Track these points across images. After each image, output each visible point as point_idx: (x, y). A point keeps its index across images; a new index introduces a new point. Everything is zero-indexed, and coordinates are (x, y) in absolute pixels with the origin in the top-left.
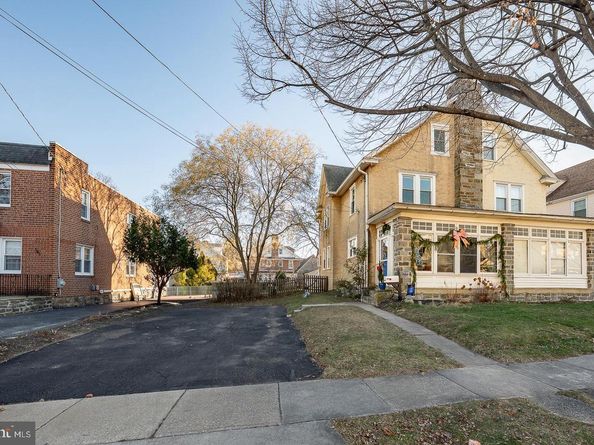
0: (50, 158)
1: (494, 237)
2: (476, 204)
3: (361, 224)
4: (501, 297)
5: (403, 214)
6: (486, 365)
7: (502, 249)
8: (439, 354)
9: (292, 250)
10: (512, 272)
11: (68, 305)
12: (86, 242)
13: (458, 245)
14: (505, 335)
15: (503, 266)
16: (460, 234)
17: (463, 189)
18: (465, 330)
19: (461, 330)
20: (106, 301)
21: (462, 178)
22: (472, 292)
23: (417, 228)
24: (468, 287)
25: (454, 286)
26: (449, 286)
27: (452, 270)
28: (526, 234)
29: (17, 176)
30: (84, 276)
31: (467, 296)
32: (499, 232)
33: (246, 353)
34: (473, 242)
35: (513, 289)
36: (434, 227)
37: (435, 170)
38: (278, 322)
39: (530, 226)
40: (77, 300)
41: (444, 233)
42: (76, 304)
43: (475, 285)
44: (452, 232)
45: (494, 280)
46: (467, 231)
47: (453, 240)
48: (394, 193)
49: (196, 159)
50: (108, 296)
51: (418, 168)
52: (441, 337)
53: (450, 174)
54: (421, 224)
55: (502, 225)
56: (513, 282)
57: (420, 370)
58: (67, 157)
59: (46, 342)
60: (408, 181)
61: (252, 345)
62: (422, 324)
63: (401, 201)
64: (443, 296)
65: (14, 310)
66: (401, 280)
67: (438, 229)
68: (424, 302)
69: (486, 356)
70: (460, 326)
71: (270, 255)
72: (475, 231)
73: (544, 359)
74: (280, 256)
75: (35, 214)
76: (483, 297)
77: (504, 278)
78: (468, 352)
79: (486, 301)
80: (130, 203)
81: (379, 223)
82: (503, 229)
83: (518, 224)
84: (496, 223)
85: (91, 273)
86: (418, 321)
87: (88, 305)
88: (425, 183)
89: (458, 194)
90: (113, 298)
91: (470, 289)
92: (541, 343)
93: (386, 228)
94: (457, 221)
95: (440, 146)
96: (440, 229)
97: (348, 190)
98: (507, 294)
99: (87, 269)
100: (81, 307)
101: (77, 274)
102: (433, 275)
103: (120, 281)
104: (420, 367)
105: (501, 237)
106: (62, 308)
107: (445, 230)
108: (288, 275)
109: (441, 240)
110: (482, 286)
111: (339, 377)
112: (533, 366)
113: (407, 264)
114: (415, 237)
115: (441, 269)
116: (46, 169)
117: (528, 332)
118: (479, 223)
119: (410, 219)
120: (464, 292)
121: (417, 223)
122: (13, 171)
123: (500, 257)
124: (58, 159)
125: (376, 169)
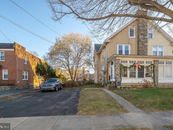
0: (14, 47)
1: (151, 65)
2: (145, 54)
3: (105, 62)
4: (153, 86)
5: (117, 58)
6: (139, 112)
7: (154, 69)
8: (122, 107)
9: (88, 71)
10: (158, 77)
11: (21, 88)
12: (26, 70)
13: (137, 68)
14: (149, 101)
15: (154, 75)
16: (138, 64)
17: (140, 49)
18: (135, 98)
19: (133, 98)
20: (32, 87)
21: (140, 45)
22: (142, 84)
23: (122, 63)
24: (140, 82)
25: (135, 82)
26: (133, 82)
27: (135, 77)
28: (164, 64)
29: (6, 52)
30: (25, 80)
31: (140, 86)
32: (153, 63)
33: (58, 105)
34: (143, 67)
35: (158, 83)
36: (128, 62)
37: (130, 43)
38: (76, 94)
39: (165, 61)
40: (23, 87)
41: (132, 64)
42: (23, 88)
43: (143, 82)
44: (135, 64)
45: (150, 80)
46: (140, 63)
47: (135, 66)
48: (116, 51)
49: (56, 45)
50: (33, 86)
51: (124, 42)
52: (126, 101)
53: (135, 44)
54: (124, 61)
55: (154, 60)
56: (158, 81)
57: (112, 113)
58: (19, 46)
59: (5, 99)
60: (120, 47)
61: (62, 102)
62: (120, 96)
63: (118, 54)
64: (131, 86)
65: (5, 90)
66: (116, 80)
67: (130, 63)
68: (124, 88)
69: (140, 108)
70: (133, 97)
71: (82, 73)
72: (144, 63)
73: (163, 110)
74: (85, 73)
75: (11, 63)
76: (146, 86)
77: (154, 79)
78: (134, 107)
79: (147, 87)
80: (39, 59)
81: (110, 62)
82: (154, 62)
83: (160, 60)
84: (151, 60)
85: (27, 79)
86: (119, 95)
87: (26, 88)
88: (127, 48)
89: (138, 51)
90: (34, 86)
91: (141, 83)
92: (163, 104)
93: (112, 63)
94: (137, 60)
95: (132, 35)
96: (131, 63)
97: (102, 51)
98: (155, 85)
99: (26, 78)
100: (24, 89)
101: (23, 79)
102: (128, 78)
103: (36, 82)
104: (112, 112)
105: (154, 65)
106: (19, 89)
107: (132, 63)
108: (87, 79)
109: (131, 66)
110: (146, 82)
111: (82, 115)
112: (157, 113)
113: (118, 75)
114: (121, 66)
115: (131, 76)
116: (13, 50)
117: (159, 100)
118: (145, 60)
119: (120, 60)
120: (139, 84)
121: (122, 61)
122: (5, 51)
123: (153, 72)
124: (16, 47)
125: (109, 44)
